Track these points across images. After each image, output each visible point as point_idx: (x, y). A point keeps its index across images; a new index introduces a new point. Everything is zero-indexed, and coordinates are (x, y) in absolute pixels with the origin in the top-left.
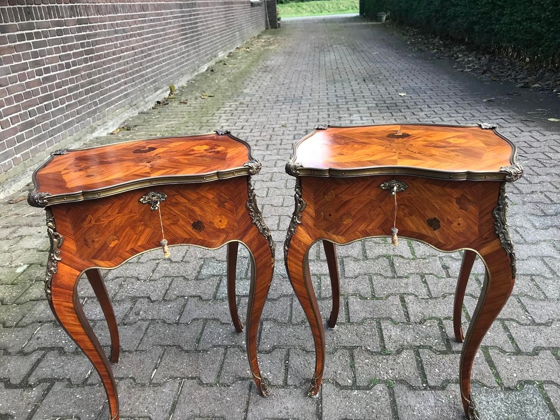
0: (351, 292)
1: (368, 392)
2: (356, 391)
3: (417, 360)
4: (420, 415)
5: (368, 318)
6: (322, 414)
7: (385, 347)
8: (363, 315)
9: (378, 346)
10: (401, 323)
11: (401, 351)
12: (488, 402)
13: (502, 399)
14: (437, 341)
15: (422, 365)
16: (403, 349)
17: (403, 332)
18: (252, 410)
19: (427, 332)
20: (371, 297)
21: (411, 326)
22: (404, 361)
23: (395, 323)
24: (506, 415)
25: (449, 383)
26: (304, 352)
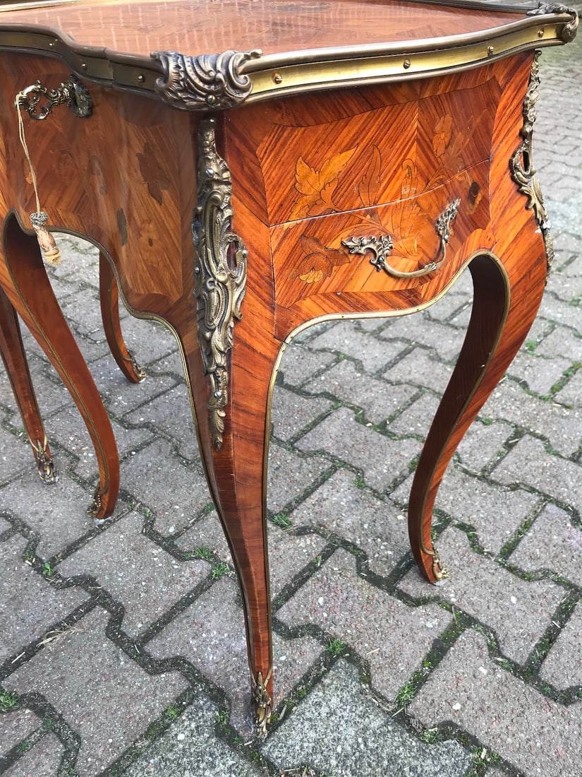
0: (357, 402)
1: (174, 562)
2: (160, 550)
3: (312, 564)
4: (195, 649)
5: (329, 453)
6: (76, 550)
7: (291, 511)
8: (328, 444)
9: (284, 503)
10: (372, 489)
11: (310, 533)
12: (332, 713)
13: (365, 729)
14: (390, 553)
15: (308, 577)
16: (316, 531)
17: (352, 506)
18: (10, 488)
19: (394, 527)
20: (376, 424)
21: (379, 503)
22: (291, 552)
23: (361, 484)
24: (334, 762)
25: (314, 635)
26: (174, 453)
